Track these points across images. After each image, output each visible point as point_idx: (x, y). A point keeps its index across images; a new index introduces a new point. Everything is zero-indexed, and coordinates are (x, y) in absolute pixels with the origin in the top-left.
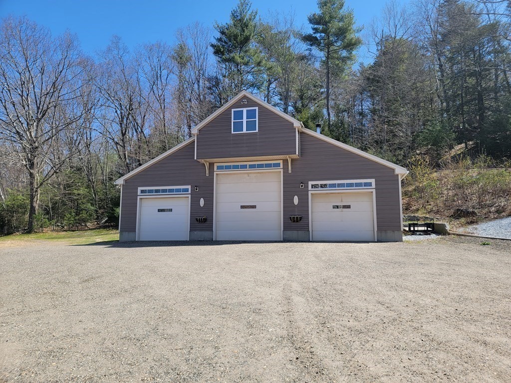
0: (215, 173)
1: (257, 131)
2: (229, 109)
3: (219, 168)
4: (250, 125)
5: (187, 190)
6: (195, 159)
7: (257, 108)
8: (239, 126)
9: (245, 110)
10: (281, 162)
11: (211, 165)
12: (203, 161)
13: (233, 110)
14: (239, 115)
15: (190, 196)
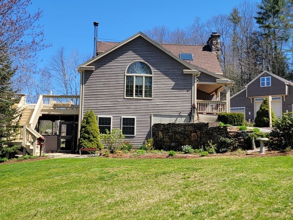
0: (255, 102)
1: (271, 86)
2: (259, 78)
3: (256, 100)
4: (268, 84)
5: (243, 109)
6: (247, 97)
7: (270, 77)
8: (263, 84)
9: (266, 78)
10: (281, 97)
11: (253, 99)
12: (250, 98)
13: (261, 78)
14: (263, 80)
15: (245, 111)
